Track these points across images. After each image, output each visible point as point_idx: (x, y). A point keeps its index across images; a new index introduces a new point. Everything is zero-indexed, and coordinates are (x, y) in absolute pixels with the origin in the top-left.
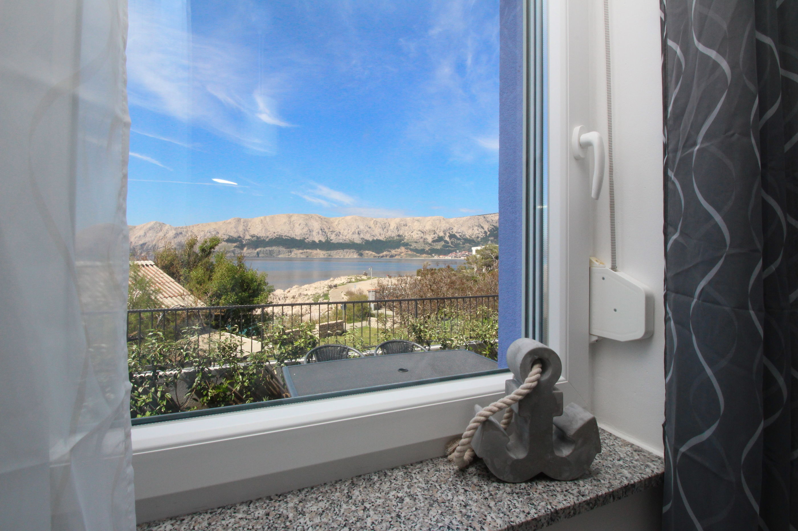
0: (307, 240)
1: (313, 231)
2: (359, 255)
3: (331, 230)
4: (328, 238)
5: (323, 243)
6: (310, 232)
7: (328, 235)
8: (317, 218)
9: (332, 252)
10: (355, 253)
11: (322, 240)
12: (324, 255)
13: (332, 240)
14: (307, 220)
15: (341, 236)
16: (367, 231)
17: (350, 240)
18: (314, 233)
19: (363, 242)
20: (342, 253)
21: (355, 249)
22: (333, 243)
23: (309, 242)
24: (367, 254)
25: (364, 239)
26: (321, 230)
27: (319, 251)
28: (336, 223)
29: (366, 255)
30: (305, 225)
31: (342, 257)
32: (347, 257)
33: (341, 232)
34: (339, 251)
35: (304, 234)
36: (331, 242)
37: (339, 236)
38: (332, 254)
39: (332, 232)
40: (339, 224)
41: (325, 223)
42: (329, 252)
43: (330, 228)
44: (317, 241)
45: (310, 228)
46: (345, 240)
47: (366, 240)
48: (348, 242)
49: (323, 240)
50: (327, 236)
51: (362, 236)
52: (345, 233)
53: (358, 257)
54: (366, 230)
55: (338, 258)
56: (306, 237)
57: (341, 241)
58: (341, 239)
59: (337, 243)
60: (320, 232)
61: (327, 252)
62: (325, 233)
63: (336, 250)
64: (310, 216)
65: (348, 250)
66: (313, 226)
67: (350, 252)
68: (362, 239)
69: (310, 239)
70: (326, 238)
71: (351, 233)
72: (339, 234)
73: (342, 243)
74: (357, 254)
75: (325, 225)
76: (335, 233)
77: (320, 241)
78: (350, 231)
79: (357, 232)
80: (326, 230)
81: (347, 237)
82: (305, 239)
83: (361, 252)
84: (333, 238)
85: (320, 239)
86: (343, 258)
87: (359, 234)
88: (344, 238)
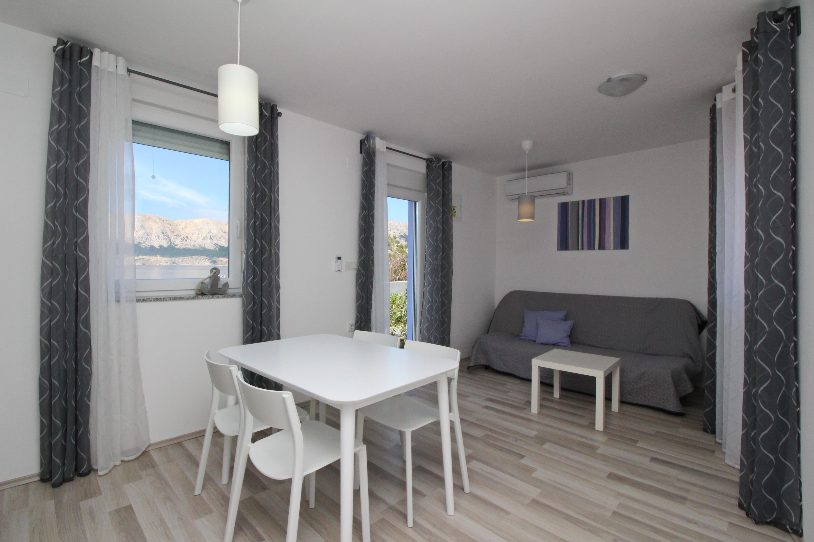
0: (143, 244)
1: (151, 234)
2: (211, 262)
3: (176, 234)
4: (171, 243)
5: (166, 248)
6: (147, 235)
7: (172, 239)
8: (157, 220)
9: (177, 259)
10: (207, 260)
11: (164, 245)
12: (167, 262)
13: (176, 245)
14: (143, 221)
15: (188, 241)
16: (222, 237)
17: (200, 246)
18: (153, 237)
19: (217, 248)
20: (190, 261)
21: (207, 256)
22: (178, 249)
23: (146, 247)
24: (222, 261)
25: (217, 245)
26: (163, 233)
27: (159, 257)
28: (183, 226)
29: (220, 262)
30: (140, 228)
31: (190, 264)
32: (196, 264)
33: (189, 236)
34: (186, 257)
35: (139, 238)
36: (176, 247)
37: (186, 240)
38: (177, 262)
39: (178, 236)
40: (186, 227)
41: (168, 226)
42: (173, 259)
43: (174, 232)
44: (157, 246)
45: (148, 231)
46: (194, 246)
47: (220, 246)
48: (197, 248)
49: (166, 245)
50: (170, 240)
51: (215, 241)
52: (194, 237)
53: (211, 264)
54: (220, 235)
55: (185, 266)
56: (142, 242)
57: (189, 247)
58: (188, 244)
59: (184, 249)
60: (162, 235)
61: (171, 259)
62: (168, 237)
63: (182, 257)
64: (148, 217)
65: (197, 257)
66: (151, 229)
67: (200, 259)
68: (215, 244)
69: (148, 244)
70: (169, 243)
71: (202, 237)
72: (186, 238)
73: (189, 249)
74: (209, 261)
75: (168, 228)
76: (180, 237)
77: (161, 246)
78: (200, 236)
79: (209, 237)
80: (169, 233)
81: (197, 242)
82: (140, 243)
83: (214, 259)
84: (179, 243)
85: (162, 244)
86: (191, 266)
87: (211, 238)
88: (193, 243)
